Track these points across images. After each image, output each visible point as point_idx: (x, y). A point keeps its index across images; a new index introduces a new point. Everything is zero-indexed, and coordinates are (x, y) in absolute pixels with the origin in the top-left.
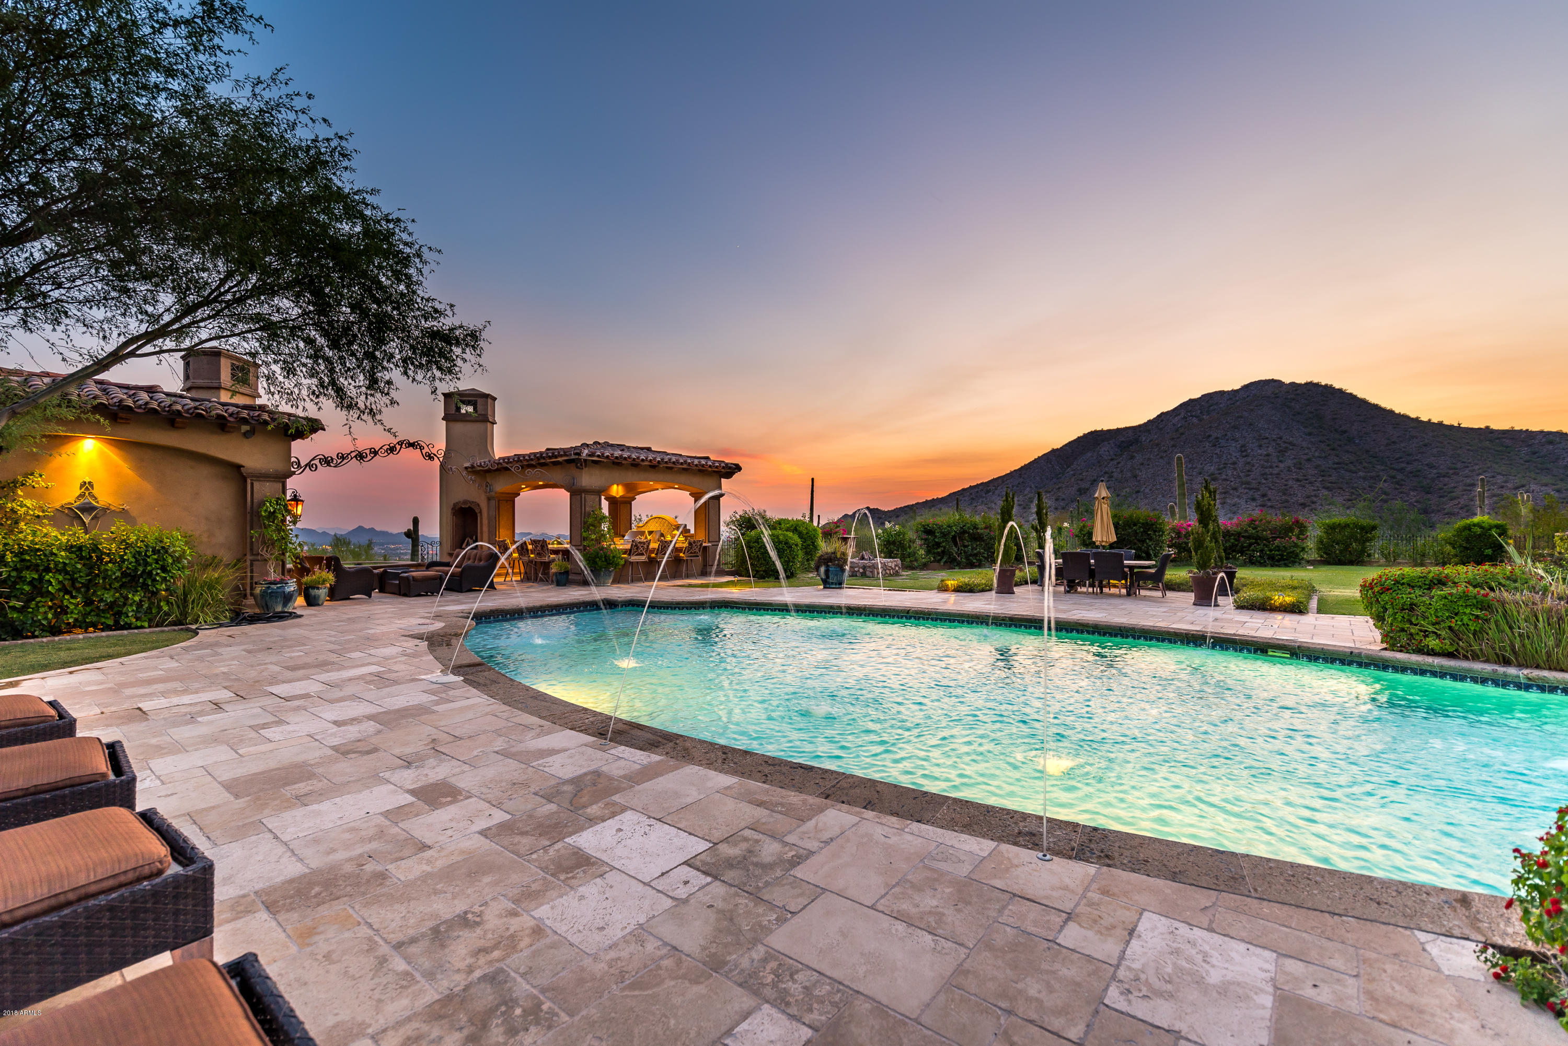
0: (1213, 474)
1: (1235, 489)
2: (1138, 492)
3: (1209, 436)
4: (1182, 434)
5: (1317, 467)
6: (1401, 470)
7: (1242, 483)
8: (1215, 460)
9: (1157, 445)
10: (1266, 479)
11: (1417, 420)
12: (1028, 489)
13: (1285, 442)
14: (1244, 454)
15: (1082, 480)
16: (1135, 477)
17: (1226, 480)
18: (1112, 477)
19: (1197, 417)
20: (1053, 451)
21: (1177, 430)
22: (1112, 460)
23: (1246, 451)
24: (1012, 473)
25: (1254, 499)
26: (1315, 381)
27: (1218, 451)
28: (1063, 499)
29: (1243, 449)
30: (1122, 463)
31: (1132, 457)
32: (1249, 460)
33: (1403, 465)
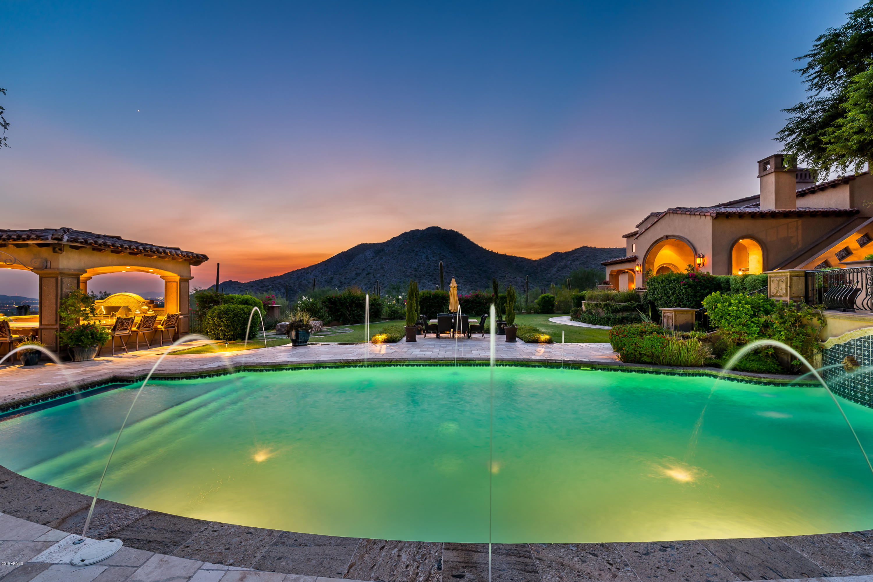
0: (415, 268)
1: (424, 276)
2: (384, 276)
3: (414, 250)
4: (403, 248)
5: (454, 267)
6: (481, 270)
7: (427, 273)
8: (416, 262)
9: (392, 253)
10: (436, 272)
11: (485, 249)
12: (330, 273)
13: (442, 255)
14: (427, 259)
15: (358, 269)
16: (383, 268)
17: (420, 271)
18: (372, 268)
19: (409, 241)
20: (343, 253)
21: (400, 247)
22: (372, 259)
23: (428, 258)
24: (321, 263)
25: (431, 281)
26: (453, 230)
27: (417, 258)
28: (348, 279)
29: (427, 258)
30: (377, 261)
31: (381, 258)
32: (429, 262)
33: (482, 268)
